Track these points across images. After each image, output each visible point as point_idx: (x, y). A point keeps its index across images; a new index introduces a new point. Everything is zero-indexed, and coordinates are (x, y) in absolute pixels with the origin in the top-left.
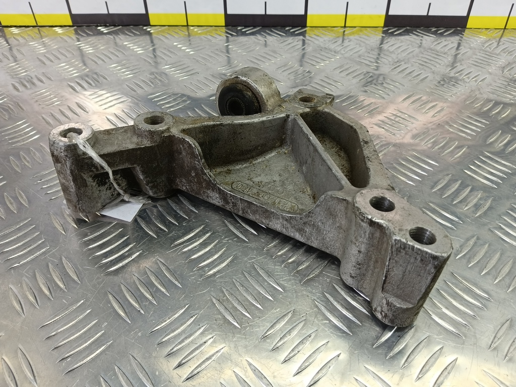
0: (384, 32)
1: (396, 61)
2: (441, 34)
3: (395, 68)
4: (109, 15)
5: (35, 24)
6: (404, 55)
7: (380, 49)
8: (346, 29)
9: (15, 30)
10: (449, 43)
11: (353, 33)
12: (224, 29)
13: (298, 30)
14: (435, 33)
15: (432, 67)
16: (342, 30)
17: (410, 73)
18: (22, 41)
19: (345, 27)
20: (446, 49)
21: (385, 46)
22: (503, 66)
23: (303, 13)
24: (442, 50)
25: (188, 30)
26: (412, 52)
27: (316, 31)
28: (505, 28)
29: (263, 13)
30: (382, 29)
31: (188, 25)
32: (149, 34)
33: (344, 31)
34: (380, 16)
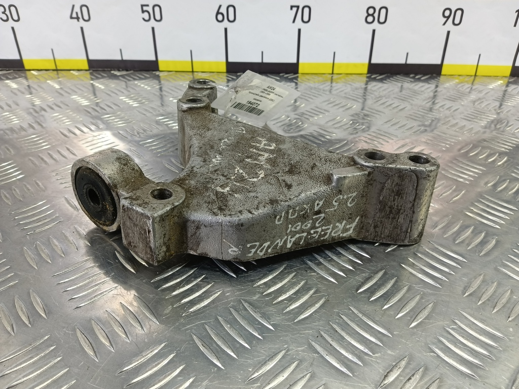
0: (367, 77)
1: (378, 96)
2: (419, 79)
3: (377, 101)
4: (123, 61)
5: (54, 68)
6: (384, 93)
7: (366, 89)
8: (333, 75)
11: (340, 78)
12: (225, 74)
13: (291, 76)
14: (413, 78)
15: (411, 101)
16: (330, 76)
17: (391, 105)
18: (42, 79)
19: (333, 73)
20: (423, 89)
21: (369, 87)
22: (474, 100)
23: (295, 61)
24: (420, 89)
25: (193, 74)
26: (392, 90)
27: (307, 77)
28: (475, 75)
29: (260, 61)
30: (365, 75)
31: (193, 72)
33: (332, 77)
34: (363, 65)
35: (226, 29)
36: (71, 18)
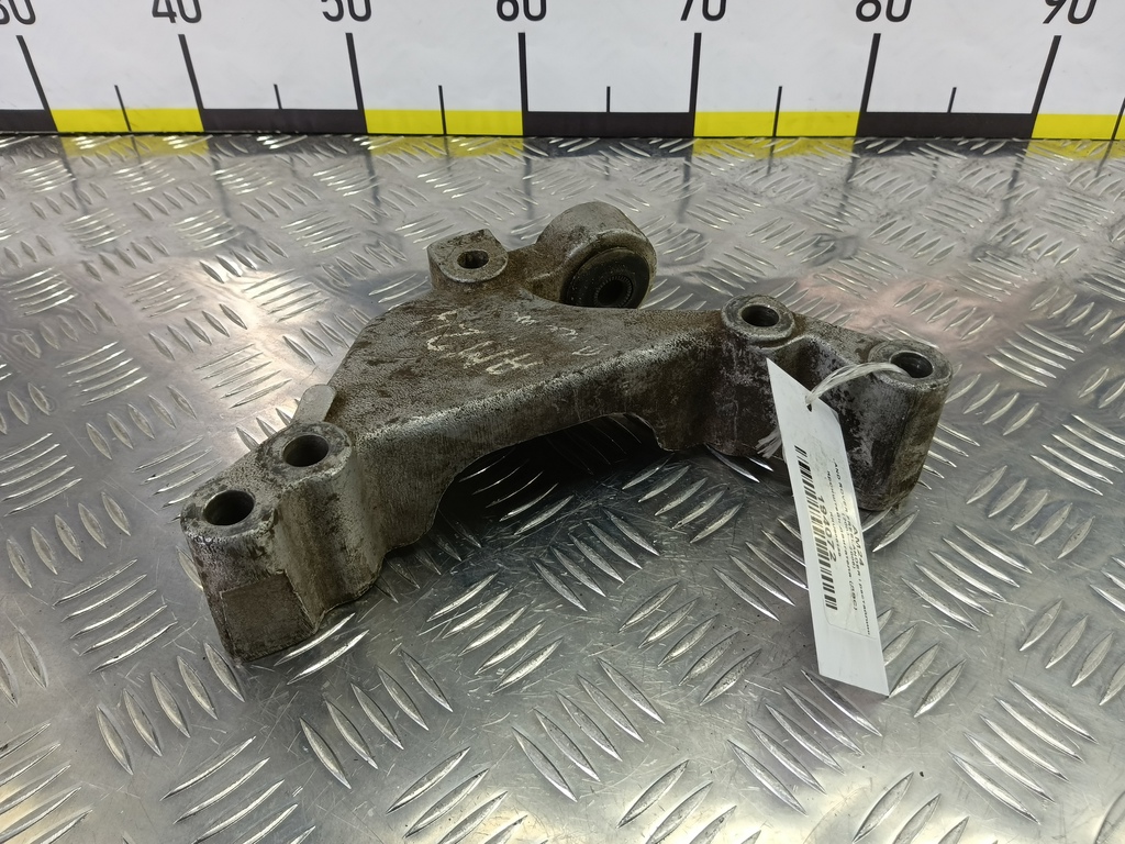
0: (858, 149)
1: (884, 213)
2: (979, 152)
3: (882, 229)
4: (281, 113)
5: (126, 130)
6: (901, 199)
7: (848, 186)
8: (777, 142)
9: (86, 143)
10: (994, 170)
11: (792, 152)
12: (521, 143)
13: (676, 145)
14: (965, 150)
15: (961, 227)
16: (768, 144)
17: (915, 240)
18: (100, 166)
19: (774, 137)
20: (989, 187)
21: (860, 181)
22: (1111, 223)
23: (686, 109)
24: (981, 188)
25: (446, 144)
26: (918, 193)
27: (714, 147)
28: (1113, 139)
29: (603, 109)
30: (852, 141)
31: (445, 134)
32: (365, 151)
33: (773, 148)
34: (848, 116)
35: (522, 37)
36: (156, 13)
